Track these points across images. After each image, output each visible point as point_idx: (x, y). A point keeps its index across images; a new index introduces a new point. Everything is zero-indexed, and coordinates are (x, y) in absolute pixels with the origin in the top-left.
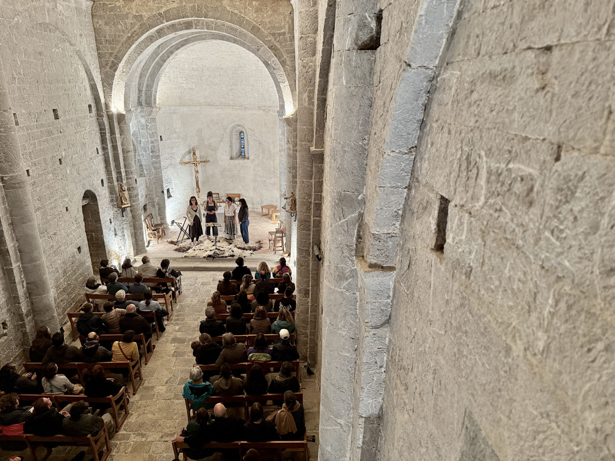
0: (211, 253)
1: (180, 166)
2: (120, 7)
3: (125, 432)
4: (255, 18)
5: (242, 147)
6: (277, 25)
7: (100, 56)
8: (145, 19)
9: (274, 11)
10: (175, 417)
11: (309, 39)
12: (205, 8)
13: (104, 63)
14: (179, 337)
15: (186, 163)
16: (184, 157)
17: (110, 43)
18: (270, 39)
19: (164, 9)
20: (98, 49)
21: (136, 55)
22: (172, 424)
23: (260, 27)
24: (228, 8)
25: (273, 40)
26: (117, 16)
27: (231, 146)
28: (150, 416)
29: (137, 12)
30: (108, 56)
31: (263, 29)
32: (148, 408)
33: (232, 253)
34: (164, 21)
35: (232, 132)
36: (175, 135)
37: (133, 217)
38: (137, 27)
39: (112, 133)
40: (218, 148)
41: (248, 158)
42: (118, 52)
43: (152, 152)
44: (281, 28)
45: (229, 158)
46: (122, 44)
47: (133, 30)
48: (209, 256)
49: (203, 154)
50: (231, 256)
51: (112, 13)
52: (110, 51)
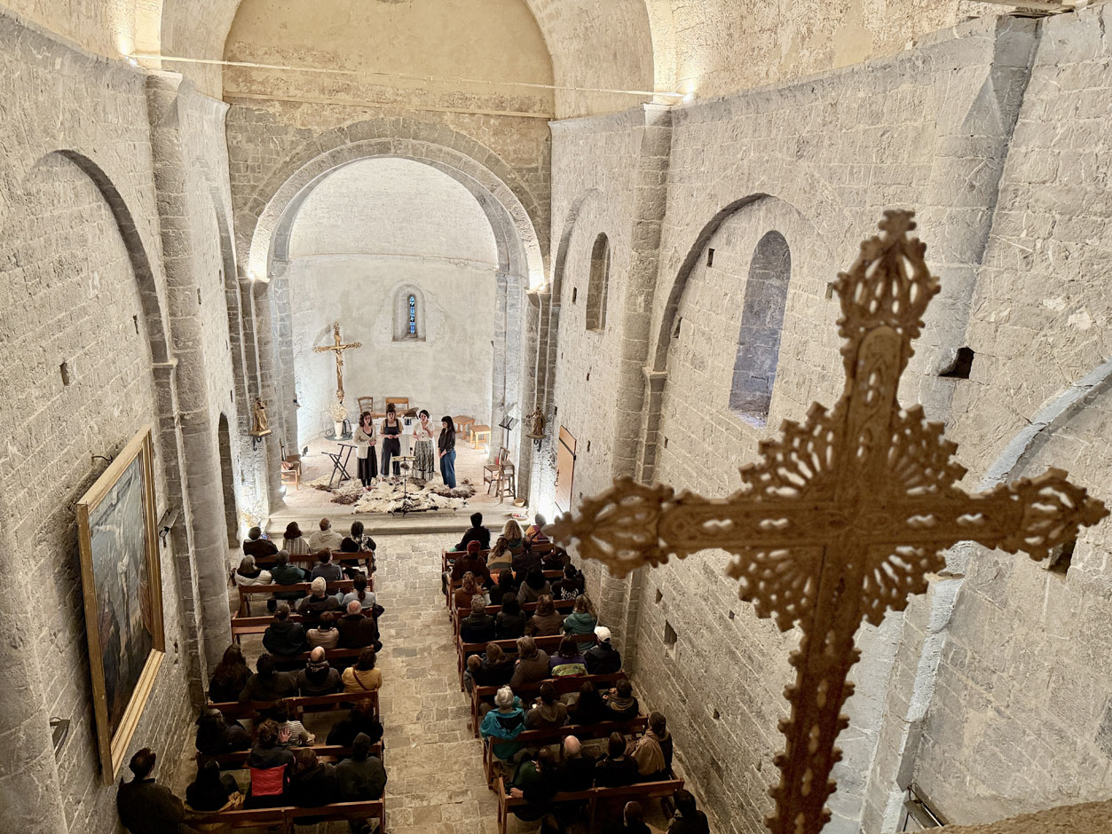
0: (400, 505)
1: (313, 354)
2: (274, 114)
3: (391, 796)
4: (494, 143)
5: (412, 320)
6: (525, 156)
7: (234, 190)
8: (315, 135)
9: (523, 135)
10: (456, 767)
11: (653, 226)
12: (416, 125)
13: (240, 201)
14: (402, 646)
15: (323, 349)
16: (319, 339)
17: (253, 170)
18: (514, 176)
19: (349, 122)
20: (232, 178)
21: (294, 189)
22: (456, 778)
23: (499, 157)
24: (452, 127)
25: (519, 178)
26: (268, 129)
27: (394, 320)
28: (417, 769)
29: (303, 125)
30: (247, 191)
31: (503, 161)
32: (409, 758)
33: (432, 504)
34: (348, 141)
35: (396, 296)
36: (308, 304)
37: (269, 450)
38: (300, 147)
39: (246, 313)
40: (374, 324)
41: (424, 339)
42: (266, 186)
43: (281, 335)
44: (532, 161)
45: (391, 338)
46: (275, 173)
47: (294, 152)
48: (398, 510)
49: (348, 332)
50: (432, 508)
51: (260, 123)
52: (252, 183)
